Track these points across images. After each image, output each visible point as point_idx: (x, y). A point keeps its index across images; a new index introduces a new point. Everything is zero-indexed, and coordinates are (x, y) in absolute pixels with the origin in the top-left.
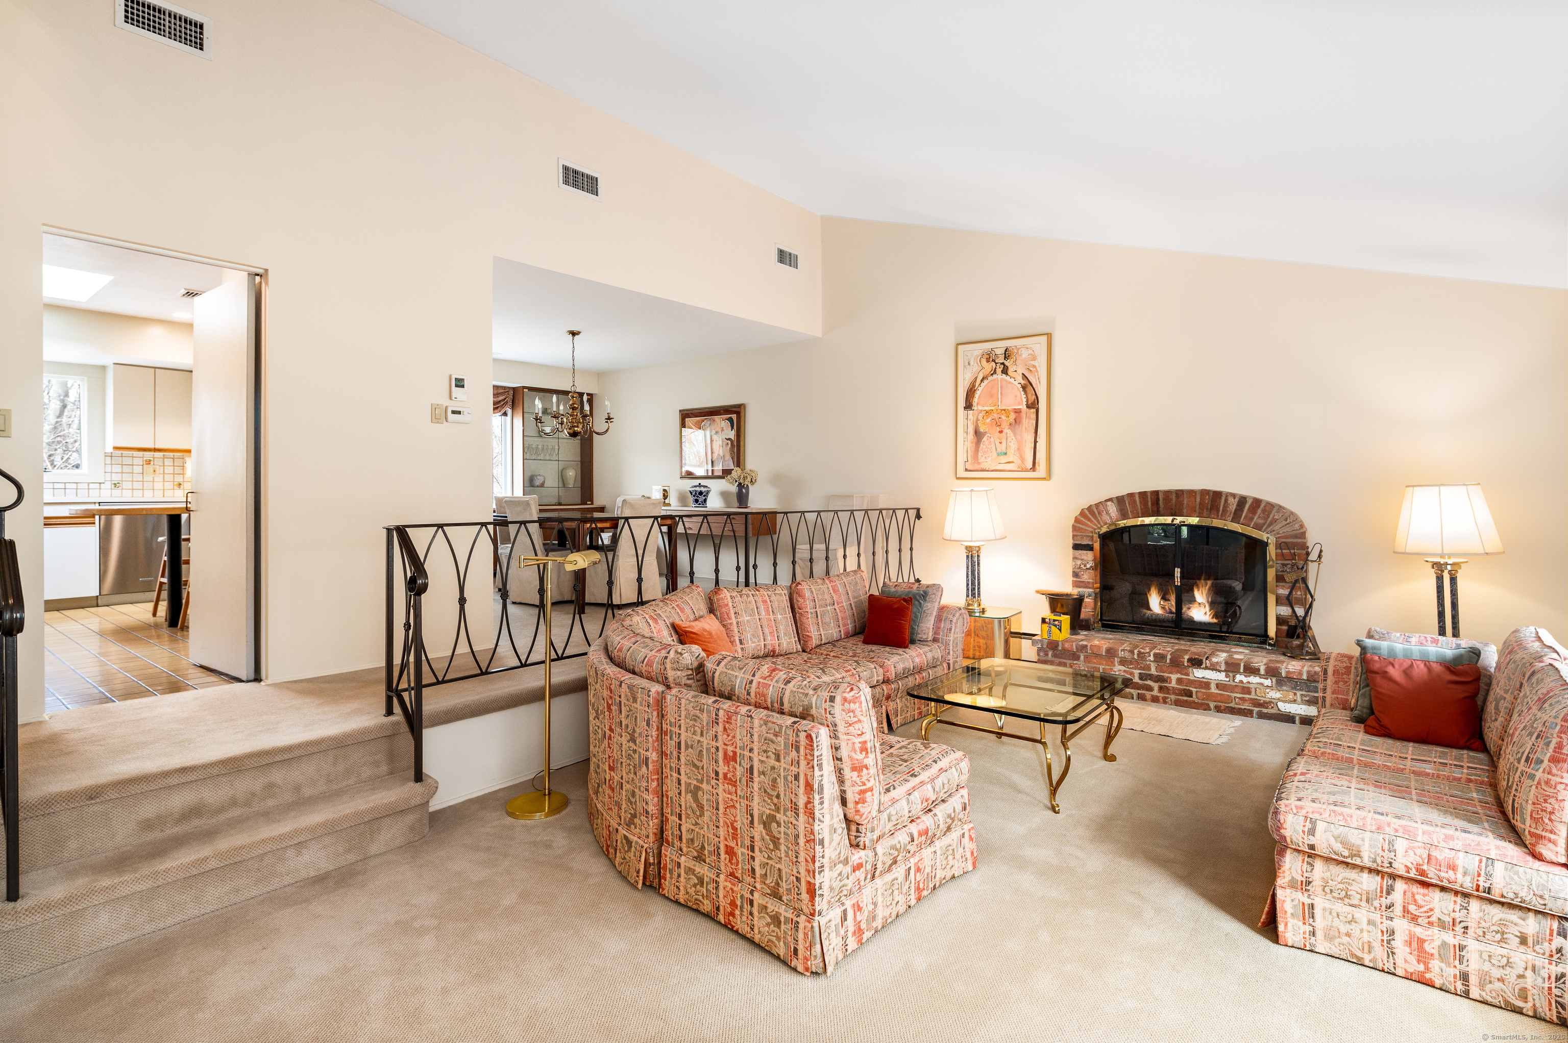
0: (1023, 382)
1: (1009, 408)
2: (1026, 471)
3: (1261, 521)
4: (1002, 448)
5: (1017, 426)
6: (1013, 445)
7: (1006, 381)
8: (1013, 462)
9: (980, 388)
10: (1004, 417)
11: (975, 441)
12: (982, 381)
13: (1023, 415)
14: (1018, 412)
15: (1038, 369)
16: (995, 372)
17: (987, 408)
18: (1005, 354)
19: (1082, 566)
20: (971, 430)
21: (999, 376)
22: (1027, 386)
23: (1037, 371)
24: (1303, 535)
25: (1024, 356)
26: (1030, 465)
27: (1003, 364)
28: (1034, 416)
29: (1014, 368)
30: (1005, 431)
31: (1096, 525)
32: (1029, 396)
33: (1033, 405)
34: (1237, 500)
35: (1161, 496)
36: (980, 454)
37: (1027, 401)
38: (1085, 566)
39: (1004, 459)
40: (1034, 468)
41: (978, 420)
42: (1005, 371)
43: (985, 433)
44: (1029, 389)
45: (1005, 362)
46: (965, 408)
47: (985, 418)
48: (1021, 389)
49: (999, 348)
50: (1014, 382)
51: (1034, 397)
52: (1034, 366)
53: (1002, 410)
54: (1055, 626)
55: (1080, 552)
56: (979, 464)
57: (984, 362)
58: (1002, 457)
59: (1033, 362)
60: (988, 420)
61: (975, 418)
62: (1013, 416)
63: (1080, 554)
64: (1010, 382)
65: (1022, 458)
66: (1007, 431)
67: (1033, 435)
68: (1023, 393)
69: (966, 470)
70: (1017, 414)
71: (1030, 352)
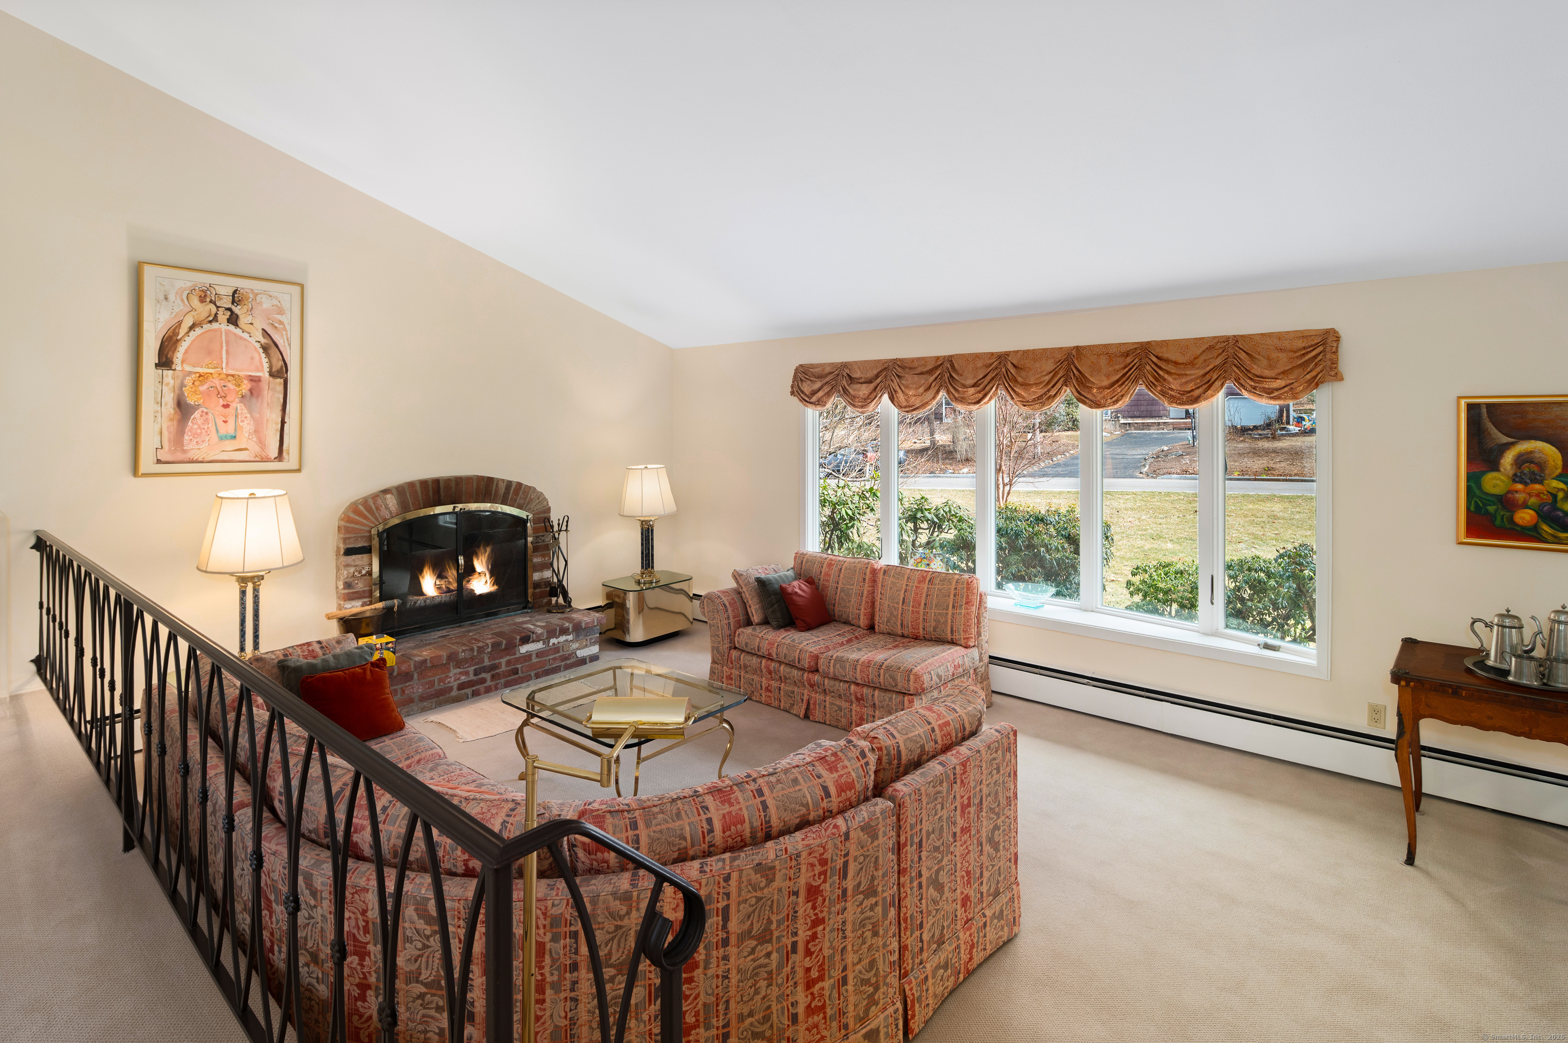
0: (263, 341)
1: (241, 374)
2: (268, 460)
3: (522, 502)
4: (230, 428)
5: (254, 400)
6: (247, 426)
7: (235, 335)
8: (246, 449)
9: (186, 338)
10: (231, 386)
11: (177, 417)
12: (192, 328)
13: (264, 385)
14: (255, 380)
15: (288, 327)
16: (215, 319)
17: (201, 370)
18: (233, 296)
19: (356, 574)
20: (169, 399)
21: (222, 326)
22: (270, 347)
23: (285, 329)
24: (548, 510)
25: (265, 306)
26: (274, 453)
27: (229, 309)
28: (281, 388)
29: (249, 319)
30: (233, 405)
31: (373, 522)
32: (274, 361)
33: (280, 373)
34: (505, 484)
35: (442, 484)
36: (186, 437)
37: (271, 367)
38: (360, 572)
39: (230, 445)
40: (280, 456)
41: (182, 385)
42: (233, 320)
43: (195, 408)
44: (273, 351)
45: (233, 307)
46: (157, 366)
47: (197, 383)
48: (261, 351)
49: (224, 287)
50: (249, 339)
51: (281, 363)
52: (281, 323)
53: (228, 375)
54: (388, 649)
55: (354, 557)
56: (185, 452)
57: (195, 302)
58: (227, 442)
59: (279, 317)
60: (204, 388)
61: (178, 382)
62: (246, 386)
63: (354, 560)
64: (241, 338)
65: (262, 443)
66: (237, 405)
67: (280, 414)
68: (263, 355)
69: (159, 461)
70: (254, 384)
71: (275, 302)
